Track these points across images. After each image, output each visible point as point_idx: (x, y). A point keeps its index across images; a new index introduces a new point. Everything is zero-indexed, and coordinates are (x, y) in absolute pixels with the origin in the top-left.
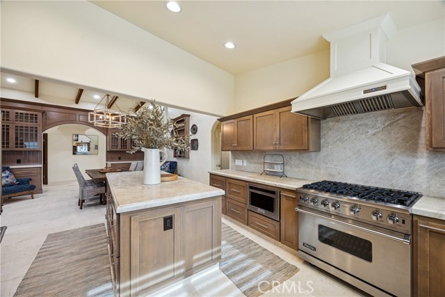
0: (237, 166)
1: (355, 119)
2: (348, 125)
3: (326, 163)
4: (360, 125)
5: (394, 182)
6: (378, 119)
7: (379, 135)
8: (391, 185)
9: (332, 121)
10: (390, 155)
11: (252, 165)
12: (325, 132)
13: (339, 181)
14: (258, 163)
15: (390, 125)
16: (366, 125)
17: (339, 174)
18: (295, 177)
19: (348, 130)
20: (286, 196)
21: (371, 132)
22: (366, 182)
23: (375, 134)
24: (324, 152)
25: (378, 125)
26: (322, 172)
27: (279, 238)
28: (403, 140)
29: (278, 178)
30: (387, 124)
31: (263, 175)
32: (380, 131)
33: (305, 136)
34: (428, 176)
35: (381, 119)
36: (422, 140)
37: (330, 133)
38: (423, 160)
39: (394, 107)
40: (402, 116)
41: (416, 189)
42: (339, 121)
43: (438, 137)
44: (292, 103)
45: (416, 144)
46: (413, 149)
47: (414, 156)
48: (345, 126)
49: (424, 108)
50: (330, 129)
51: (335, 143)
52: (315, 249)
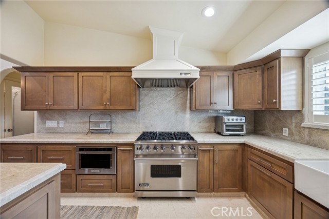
0: (49, 128)
1: (160, 90)
2: (157, 94)
3: (144, 119)
4: (163, 95)
5: (178, 128)
6: (172, 92)
7: (172, 101)
9: (147, 90)
10: (176, 113)
11: (73, 125)
12: (143, 97)
13: (152, 131)
14: (80, 123)
15: (177, 96)
16: (166, 95)
18: (120, 132)
19: (157, 97)
20: (122, 150)
21: (168, 99)
22: (166, 129)
24: (142, 111)
25: (172, 96)
26: (141, 126)
27: (116, 189)
28: (181, 105)
29: (108, 135)
30: (175, 95)
31: (89, 135)
32: (171, 100)
33: (133, 99)
34: (189, 123)
35: (173, 92)
36: (188, 105)
37: (146, 98)
38: (188, 115)
39: (179, 87)
40: (181, 92)
41: (186, 130)
42: (151, 91)
43: (198, 104)
44: (132, 69)
45: (186, 107)
46: (184, 110)
47: (185, 113)
48: (155, 94)
49: (189, 89)
50: (146, 95)
51: (149, 105)
52: (148, 184)
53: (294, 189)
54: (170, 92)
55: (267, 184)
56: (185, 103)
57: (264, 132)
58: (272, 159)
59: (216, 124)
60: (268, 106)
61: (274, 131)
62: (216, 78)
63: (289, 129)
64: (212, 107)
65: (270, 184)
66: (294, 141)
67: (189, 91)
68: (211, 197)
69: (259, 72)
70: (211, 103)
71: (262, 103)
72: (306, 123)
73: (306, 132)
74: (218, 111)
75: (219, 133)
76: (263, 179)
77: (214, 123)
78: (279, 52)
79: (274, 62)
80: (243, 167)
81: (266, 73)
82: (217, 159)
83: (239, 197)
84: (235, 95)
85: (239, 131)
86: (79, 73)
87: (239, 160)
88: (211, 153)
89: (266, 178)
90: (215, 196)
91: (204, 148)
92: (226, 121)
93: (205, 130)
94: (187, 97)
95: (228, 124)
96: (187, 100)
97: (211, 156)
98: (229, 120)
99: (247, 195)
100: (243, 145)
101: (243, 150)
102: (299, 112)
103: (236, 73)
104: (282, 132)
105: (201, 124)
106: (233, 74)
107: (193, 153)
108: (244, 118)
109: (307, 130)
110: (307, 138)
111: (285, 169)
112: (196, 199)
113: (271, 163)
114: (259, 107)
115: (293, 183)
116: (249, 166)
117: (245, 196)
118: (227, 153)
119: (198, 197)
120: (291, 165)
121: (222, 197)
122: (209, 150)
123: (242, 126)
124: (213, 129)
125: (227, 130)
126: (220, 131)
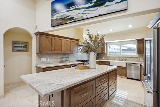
0: (43, 62)
11: (53, 60)
31: (62, 63)
63: (104, 57)
71: (101, 52)
86: (64, 39)
100: (99, 61)
102: (106, 53)
109: (107, 57)
120: (109, 62)
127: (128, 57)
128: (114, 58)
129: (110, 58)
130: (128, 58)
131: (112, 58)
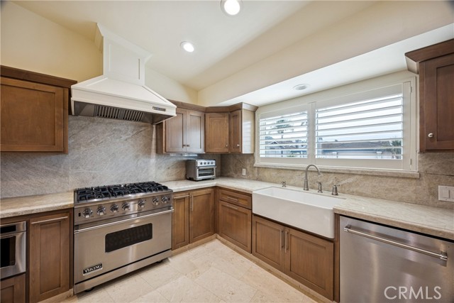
1: (110, 123)
2: (104, 128)
3: (77, 168)
4: (115, 130)
5: (139, 177)
6: (129, 127)
7: (129, 141)
8: (138, 180)
10: (137, 157)
12: (75, 131)
15: (138, 133)
16: (120, 131)
17: (93, 178)
19: (104, 133)
21: (124, 137)
22: (120, 181)
23: (126, 140)
24: (72, 155)
25: (129, 132)
26: (71, 179)
28: (144, 146)
30: (135, 132)
32: (129, 138)
34: (155, 170)
35: (131, 128)
36: (154, 147)
37: (82, 133)
38: (153, 159)
39: (142, 121)
40: (143, 128)
41: (150, 180)
42: (93, 122)
43: (168, 145)
44: (72, 87)
45: (150, 149)
46: (148, 153)
47: (149, 157)
48: (100, 128)
49: (154, 126)
50: (83, 128)
51: (88, 145)
52: (101, 265)
53: (252, 213)
54: (127, 127)
55: (234, 218)
56: (150, 144)
57: (229, 174)
58: (238, 195)
59: (188, 169)
60: (233, 150)
61: (236, 172)
62: (189, 118)
63: (246, 169)
64: (184, 149)
65: (237, 216)
66: (249, 179)
67: (154, 129)
68: (185, 251)
69: (226, 118)
70: (183, 146)
71: (229, 147)
72: (256, 164)
73: (256, 171)
74: (182, 154)
75: (191, 179)
76: (232, 214)
77: (184, 169)
78: (241, 104)
79: (238, 111)
80: (215, 209)
81: (232, 120)
82: (192, 206)
83: (211, 240)
84: (207, 138)
85: (210, 174)
87: (211, 204)
88: (187, 201)
89: (234, 212)
90: (189, 249)
91: (179, 197)
92: (199, 165)
93: (174, 177)
94: (152, 136)
95: (201, 168)
96: (152, 140)
97: (187, 204)
98: (201, 164)
99: (218, 236)
100: (215, 188)
101: (215, 192)
102: (252, 155)
103: (208, 115)
104: (241, 172)
105: (169, 170)
106: (205, 116)
107: (166, 205)
108: (214, 161)
109: (256, 169)
110: (257, 175)
111: (246, 200)
112: (170, 259)
113: (237, 198)
114: (226, 150)
115: (252, 210)
116: (220, 207)
117: (217, 238)
118: (201, 198)
119: (172, 256)
120: (250, 195)
121: (197, 246)
122: (184, 198)
123: (213, 169)
124: (183, 176)
125: (200, 175)
126: (192, 177)
127: (350, 174)
128: (283, 174)
129: (266, 174)
130: (351, 180)
131: (274, 173)
